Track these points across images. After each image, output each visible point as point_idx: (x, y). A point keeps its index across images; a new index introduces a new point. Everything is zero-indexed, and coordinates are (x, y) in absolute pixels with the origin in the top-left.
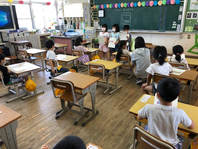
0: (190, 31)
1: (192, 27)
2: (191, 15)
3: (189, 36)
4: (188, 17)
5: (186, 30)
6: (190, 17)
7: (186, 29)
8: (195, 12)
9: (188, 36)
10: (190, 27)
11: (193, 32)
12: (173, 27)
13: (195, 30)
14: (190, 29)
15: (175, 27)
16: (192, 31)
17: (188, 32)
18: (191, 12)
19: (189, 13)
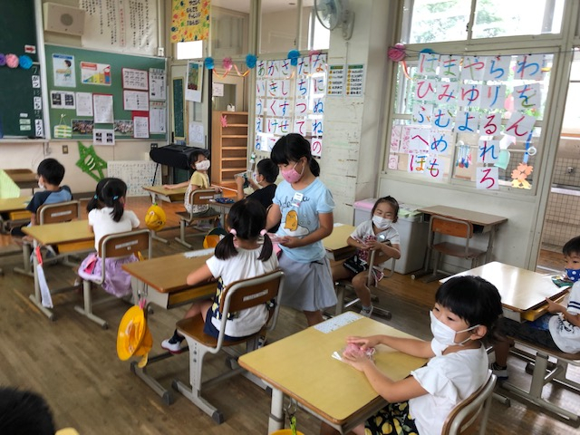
0: (65, 135)
1: (69, 127)
2: (60, 98)
3: (65, 149)
4: (55, 103)
5: (56, 134)
6: (60, 103)
7: (56, 130)
8: (70, 93)
9: (64, 147)
10: (64, 127)
11: (72, 137)
12: (22, 128)
13: (77, 134)
14: (65, 131)
15: (29, 128)
16: (70, 135)
17: (61, 137)
18: (59, 92)
19: (55, 92)
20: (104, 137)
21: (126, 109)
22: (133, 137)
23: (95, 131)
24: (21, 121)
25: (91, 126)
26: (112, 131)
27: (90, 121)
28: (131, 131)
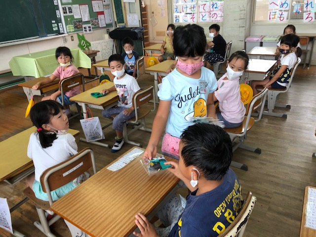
0: (72, 30)
1: (73, 26)
2: (66, 10)
3: (72, 38)
4: (64, 13)
5: (68, 30)
6: (67, 13)
7: (68, 28)
8: (70, 6)
10: (70, 26)
11: (75, 31)
12: (54, 29)
13: (76, 29)
14: (71, 28)
15: (56, 29)
16: (73, 30)
17: (70, 32)
18: (65, 6)
19: (63, 6)
20: (88, 29)
21: (94, 11)
22: (99, 27)
23: (84, 26)
24: (53, 25)
25: (81, 24)
26: (90, 25)
27: (80, 21)
28: (98, 24)
